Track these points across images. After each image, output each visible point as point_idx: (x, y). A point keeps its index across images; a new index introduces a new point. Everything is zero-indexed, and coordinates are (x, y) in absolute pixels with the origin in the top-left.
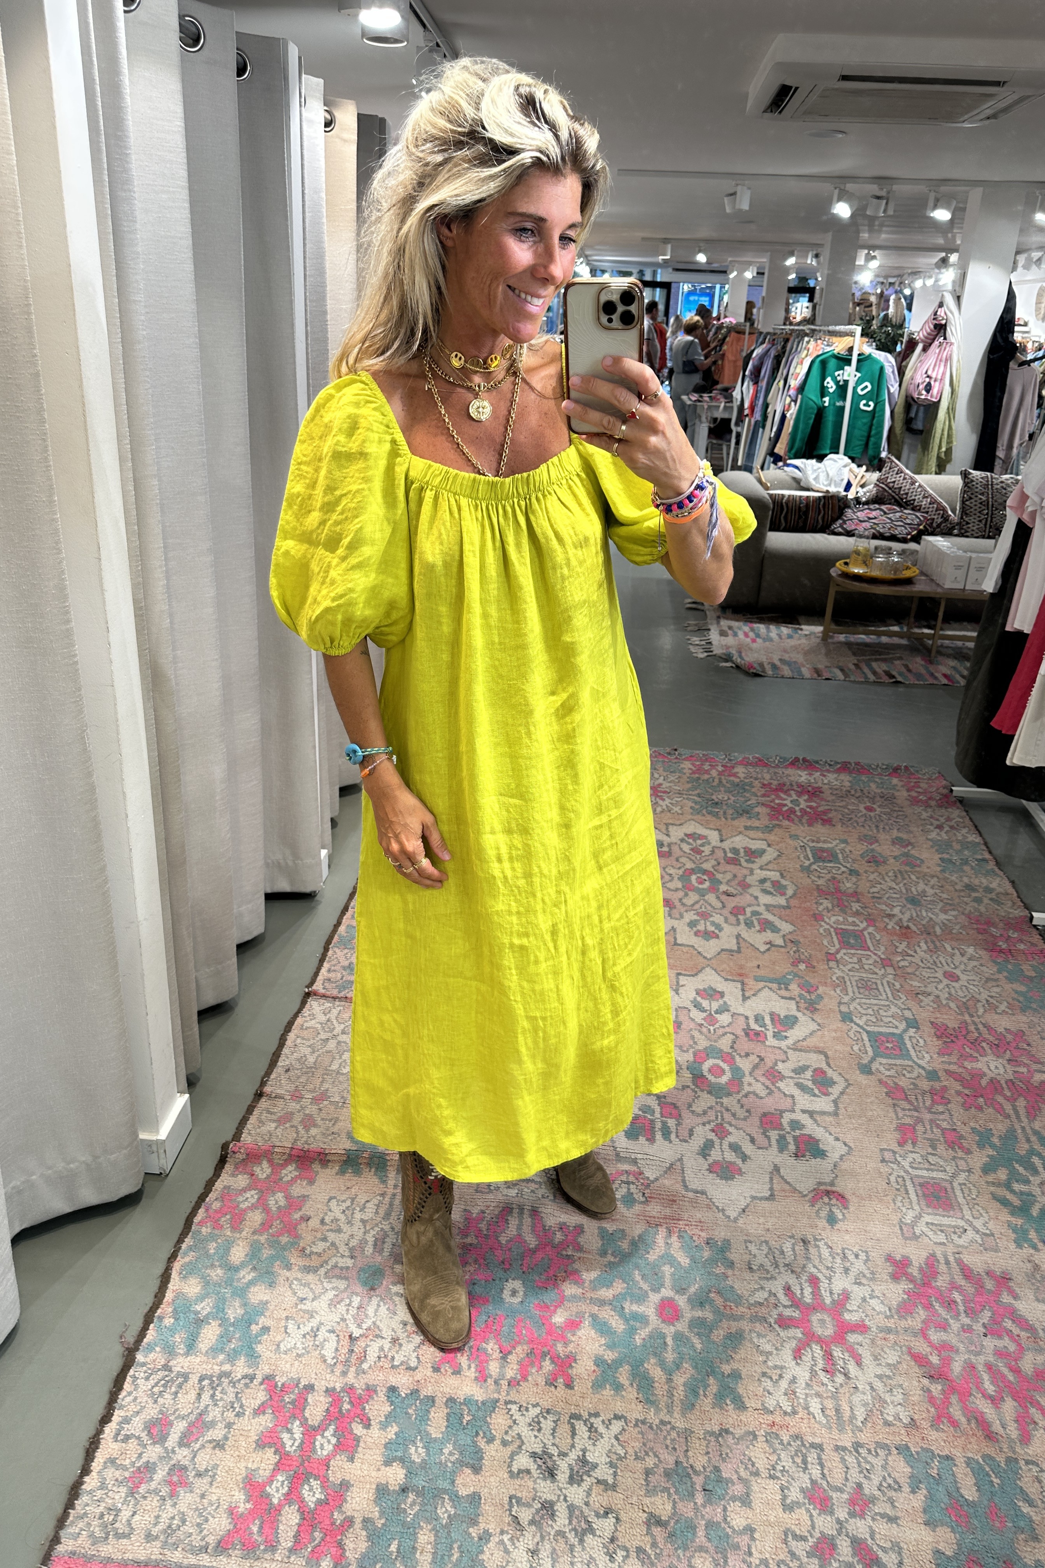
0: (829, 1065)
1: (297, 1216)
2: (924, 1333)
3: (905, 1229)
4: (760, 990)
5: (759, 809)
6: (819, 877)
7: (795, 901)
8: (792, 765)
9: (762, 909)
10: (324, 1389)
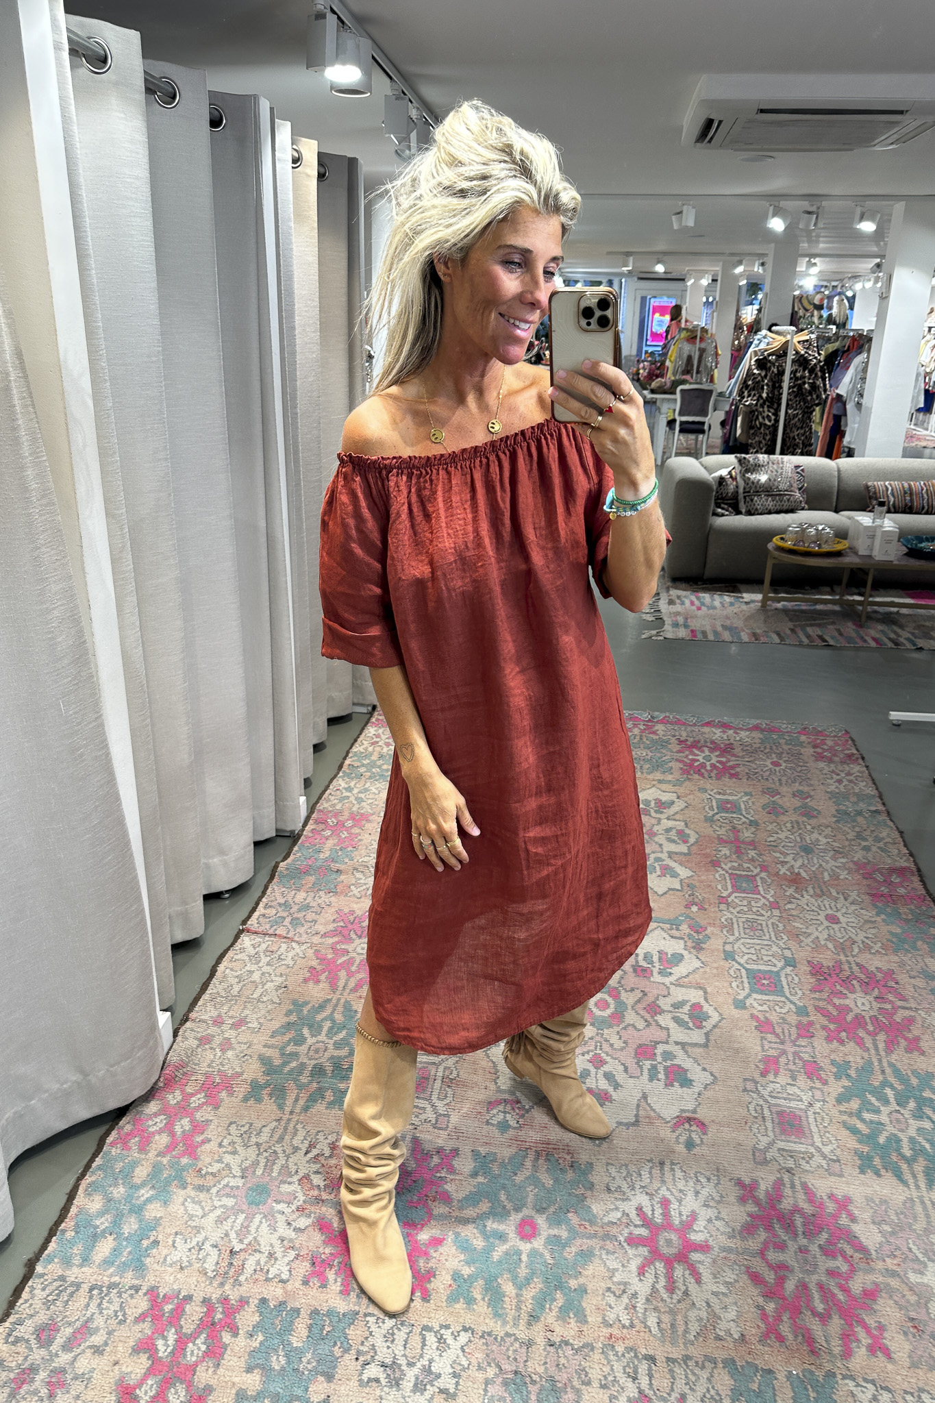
0: (706, 999)
1: (199, 1139)
2: (762, 1253)
3: (757, 1154)
5: (673, 764)
6: (720, 827)
7: (694, 848)
8: (708, 724)
9: (664, 856)
10: (201, 1299)
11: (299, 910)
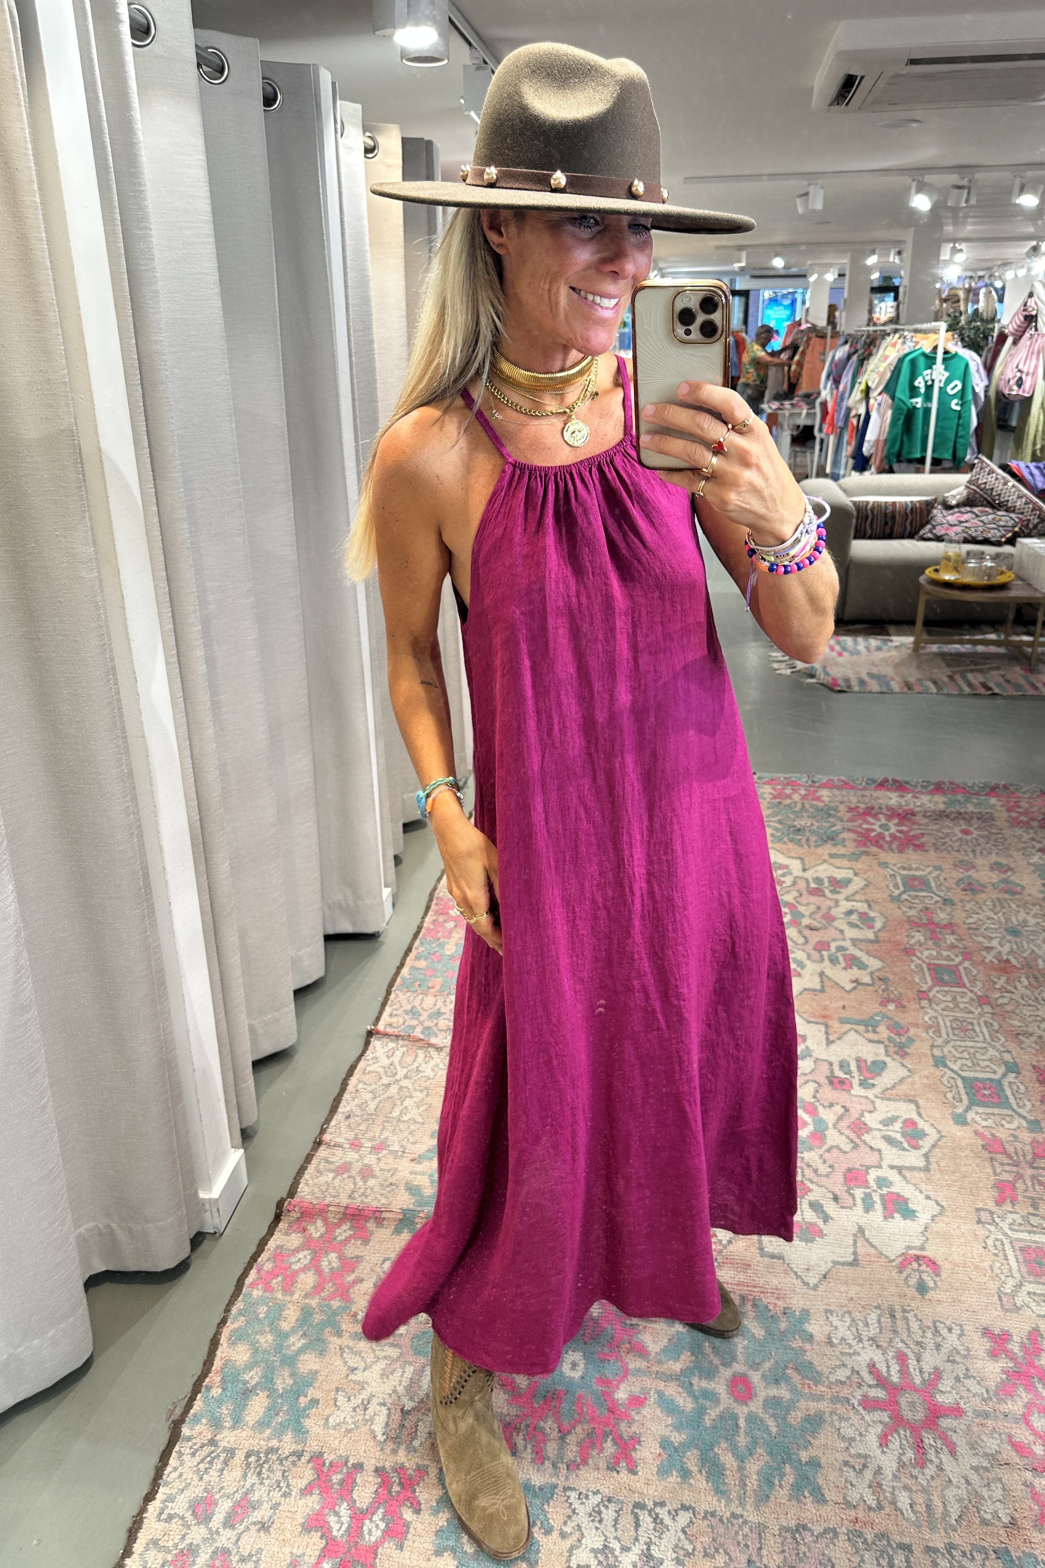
0: (919, 1115)
1: (350, 1278)
2: (1026, 1419)
3: (1005, 1299)
4: (845, 1033)
5: (844, 835)
6: (910, 908)
7: (885, 935)
8: (881, 787)
9: (848, 943)
10: (373, 1468)
11: (430, 1018)
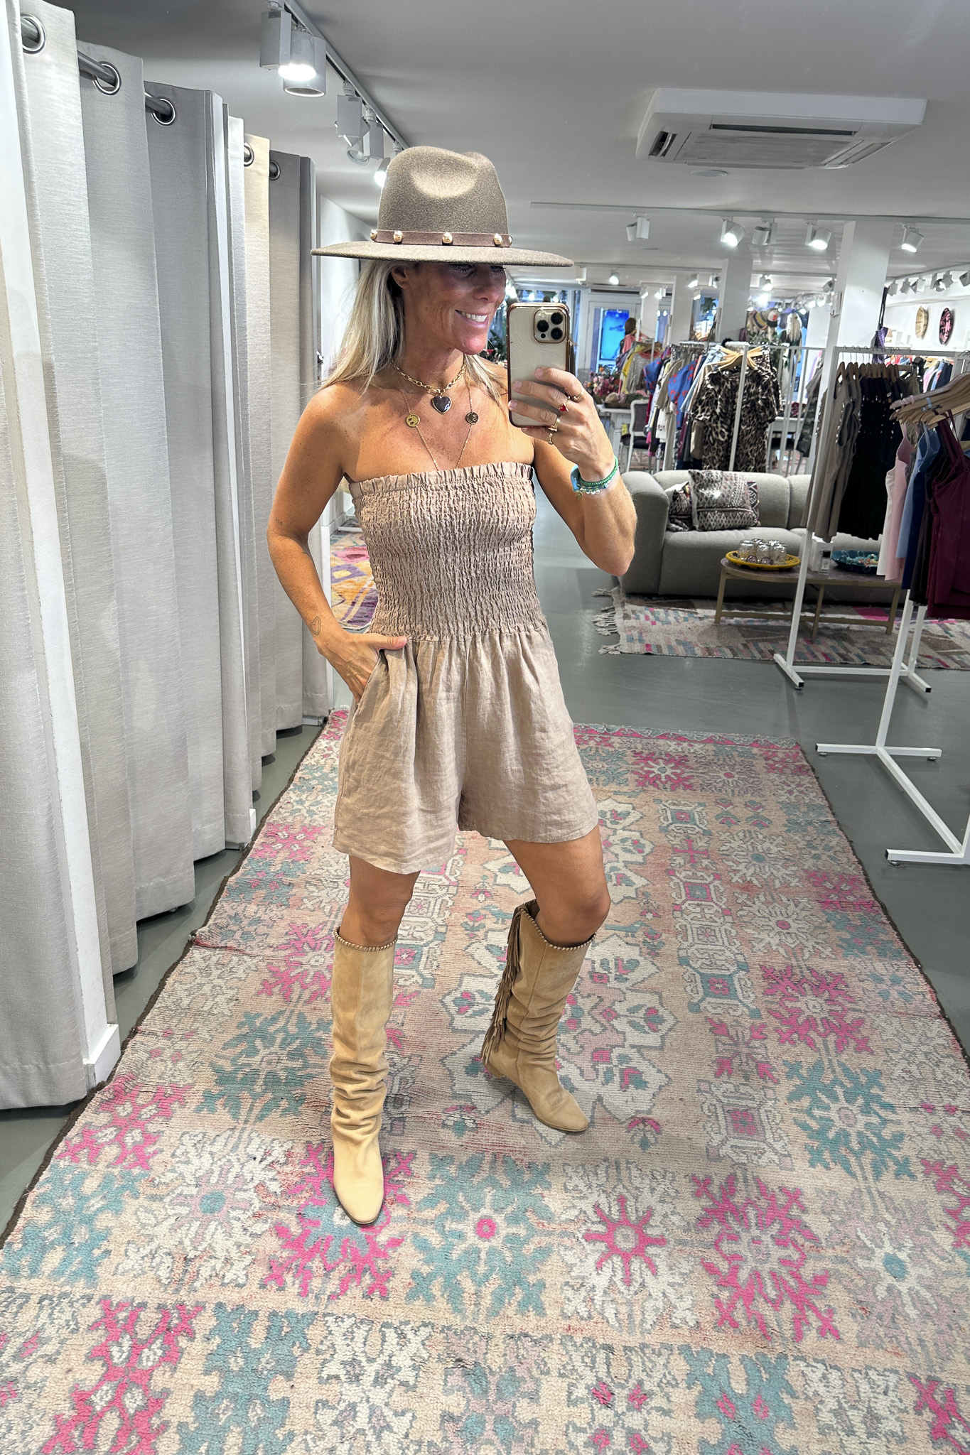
0: (661, 1004)
1: (150, 1150)
2: (716, 1245)
3: (710, 1151)
4: (606, 939)
5: (628, 776)
6: (674, 837)
7: (651, 858)
8: (663, 736)
9: (620, 865)
10: (156, 1306)
11: (250, 924)
